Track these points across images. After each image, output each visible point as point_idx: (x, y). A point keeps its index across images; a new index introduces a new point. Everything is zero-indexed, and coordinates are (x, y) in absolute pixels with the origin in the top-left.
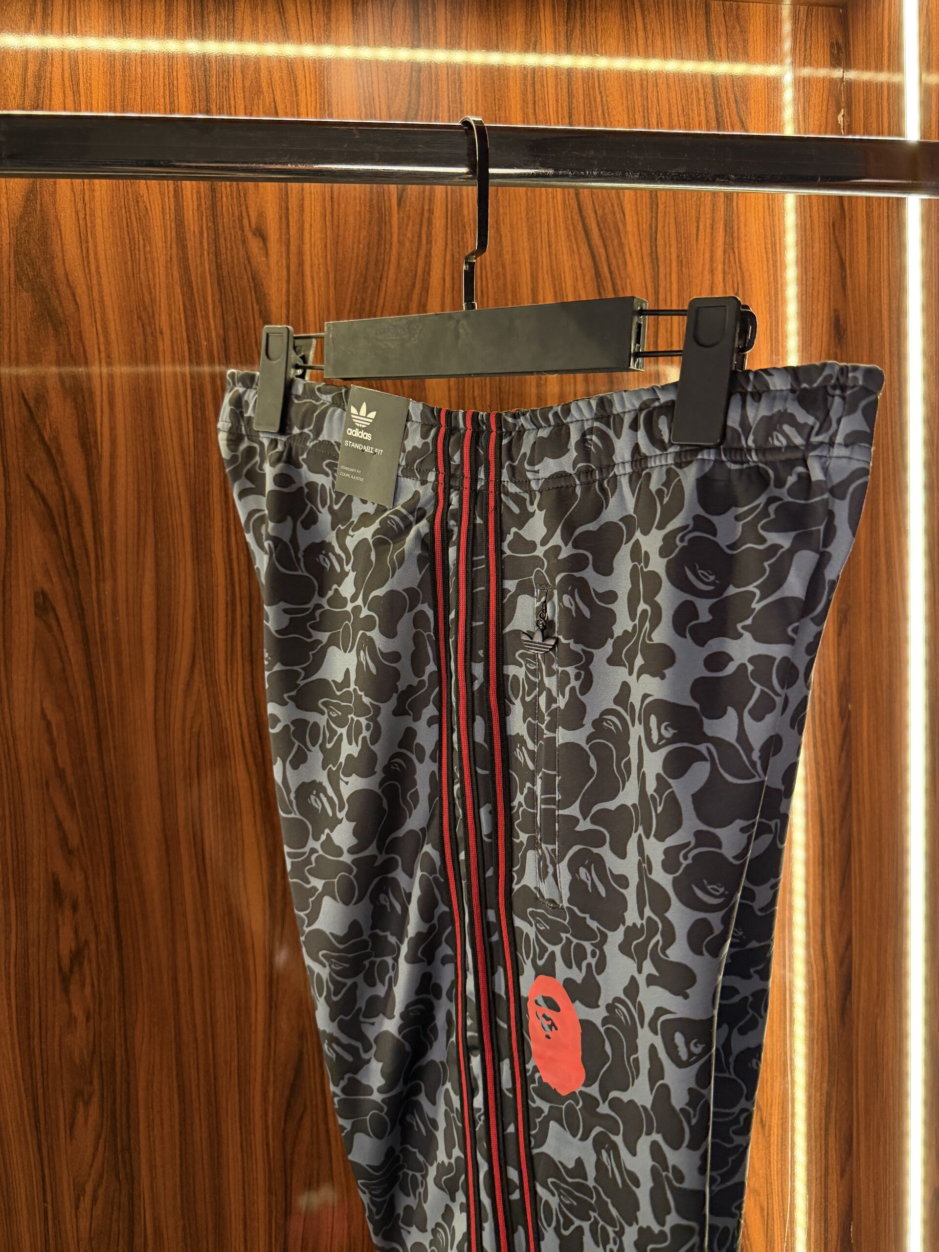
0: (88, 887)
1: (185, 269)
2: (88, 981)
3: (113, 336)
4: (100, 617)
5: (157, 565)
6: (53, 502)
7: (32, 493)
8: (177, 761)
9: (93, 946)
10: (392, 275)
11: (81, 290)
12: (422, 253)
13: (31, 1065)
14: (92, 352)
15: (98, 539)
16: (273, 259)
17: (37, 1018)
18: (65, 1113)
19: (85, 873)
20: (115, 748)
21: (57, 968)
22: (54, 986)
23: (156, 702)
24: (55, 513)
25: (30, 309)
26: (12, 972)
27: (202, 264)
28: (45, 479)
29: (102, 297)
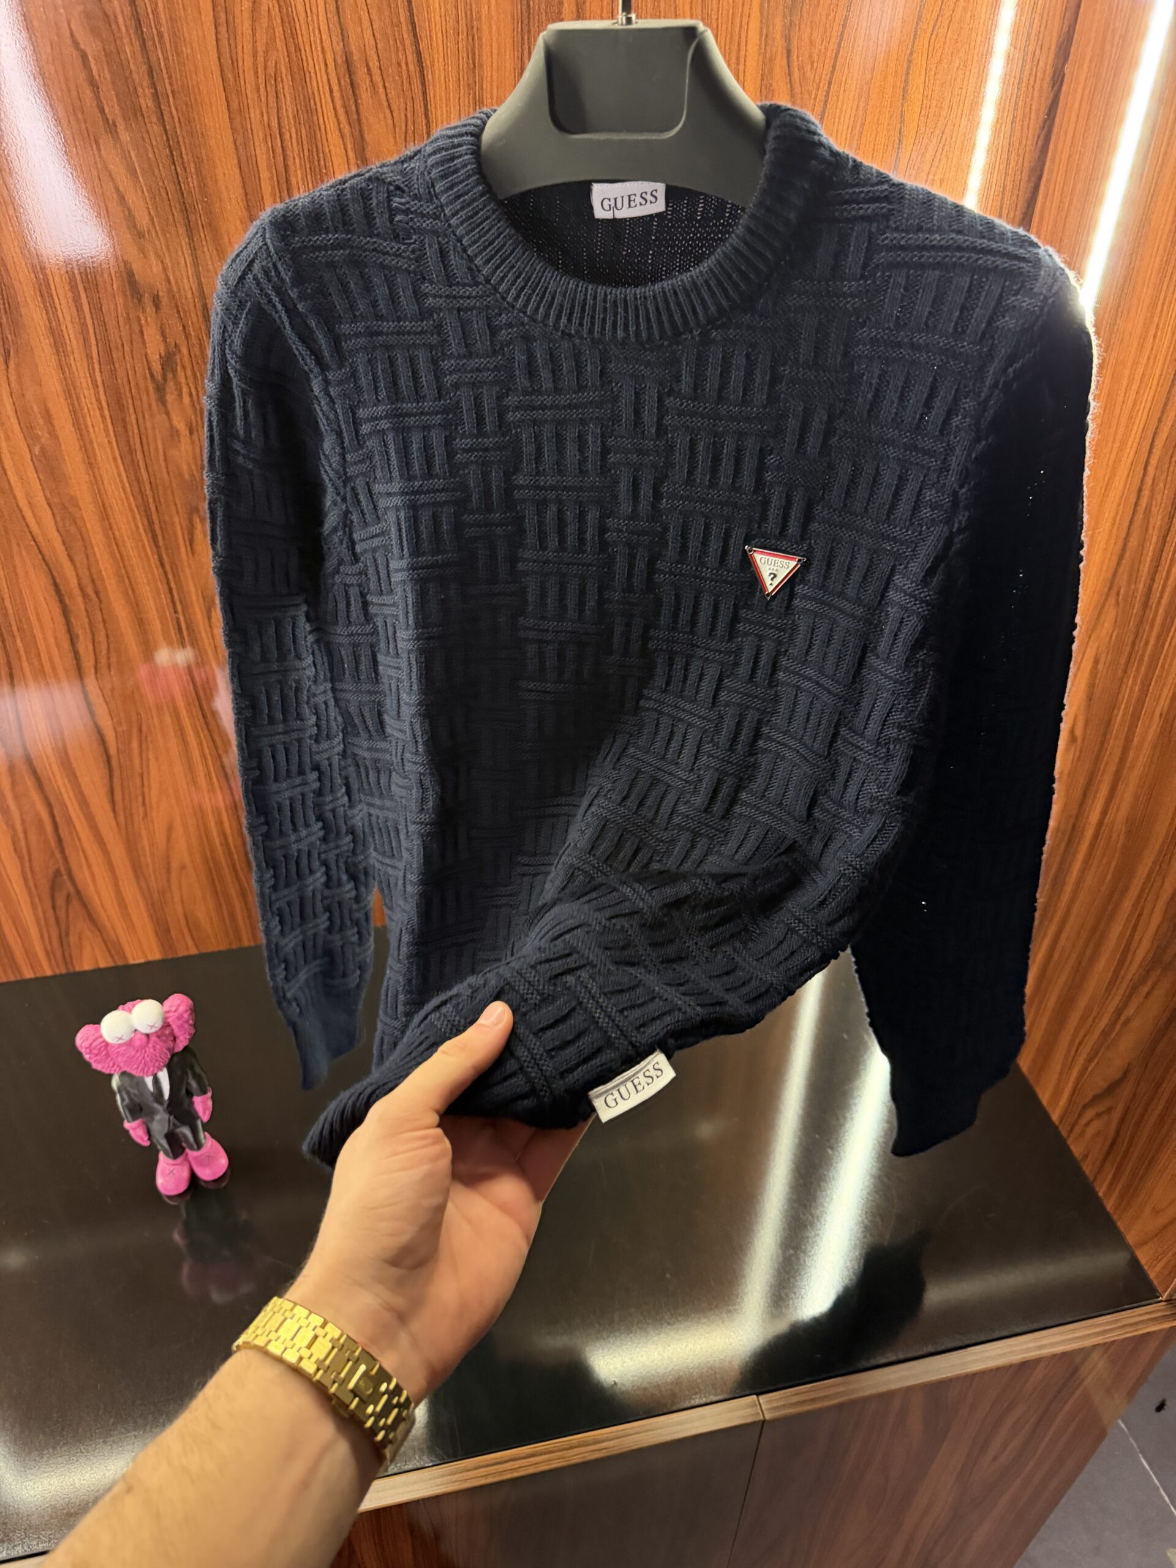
0: (169, 282)
2: (185, 390)
8: (252, 115)
9: (184, 350)
13: (138, 480)
17: (136, 431)
18: (182, 529)
19: (162, 262)
20: (173, 92)
21: (148, 375)
22: (148, 395)
23: (216, 28)
26: (99, 379)
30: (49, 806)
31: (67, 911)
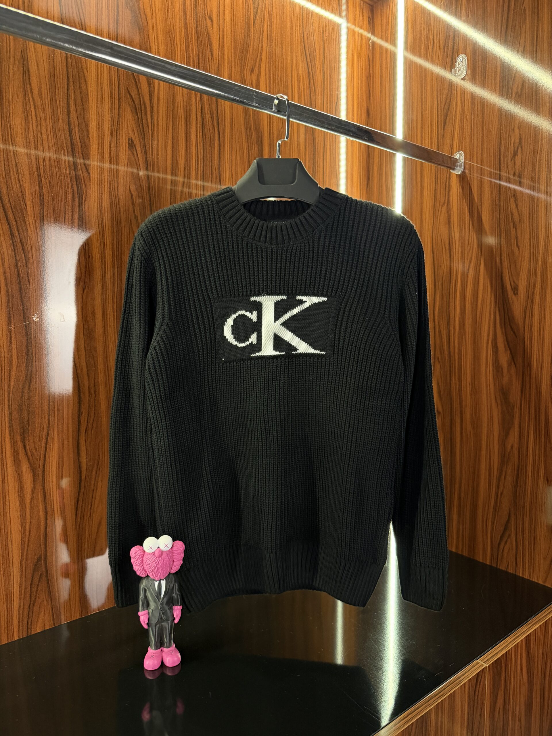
1: (186, 23)
3: (160, 41)
4: (152, 155)
5: (173, 139)
6: (136, 102)
7: (129, 96)
10: (251, 50)
11: (149, 17)
12: (260, 45)
14: (152, 44)
15: (152, 122)
16: (215, 30)
24: (137, 107)
25: (130, 18)
26: (115, 301)
27: (192, 23)
28: (134, 92)
29: (156, 23)
30: (46, 512)
31: (37, 588)
